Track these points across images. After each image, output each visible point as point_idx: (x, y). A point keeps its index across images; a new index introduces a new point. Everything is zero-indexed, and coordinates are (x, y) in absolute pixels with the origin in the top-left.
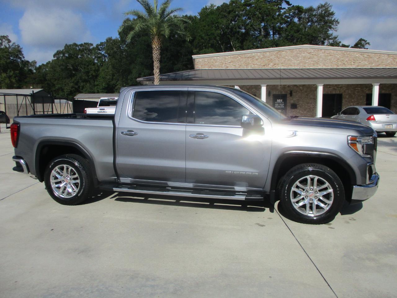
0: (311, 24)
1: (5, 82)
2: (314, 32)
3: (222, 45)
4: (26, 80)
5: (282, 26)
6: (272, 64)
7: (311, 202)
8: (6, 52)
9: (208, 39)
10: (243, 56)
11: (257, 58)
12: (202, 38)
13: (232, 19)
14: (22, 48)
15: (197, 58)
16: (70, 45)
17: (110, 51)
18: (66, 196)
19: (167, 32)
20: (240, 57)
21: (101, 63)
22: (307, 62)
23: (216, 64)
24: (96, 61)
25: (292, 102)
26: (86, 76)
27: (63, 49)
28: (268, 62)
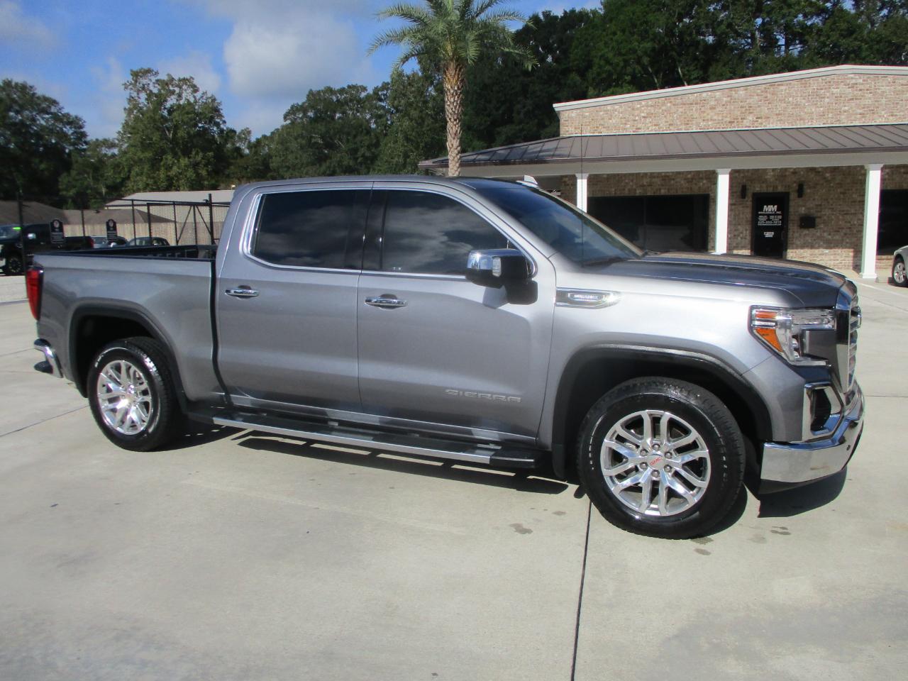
0: (890, 12)
1: (186, 176)
2: (895, 33)
3: (656, 76)
4: (227, 172)
5: (809, 23)
6: (751, 118)
7: (654, 479)
8: (188, 113)
9: (622, 64)
10: (679, 101)
11: (713, 103)
12: (608, 62)
13: (683, 12)
14: (219, 104)
15: (564, 109)
16: (319, 92)
17: (400, 102)
18: (128, 429)
19: (472, 52)
20: (671, 102)
21: (383, 128)
22: (846, 108)
23: (610, 121)
24: (373, 126)
25: (803, 212)
26: (350, 159)
27: (304, 101)
28: (742, 113)
